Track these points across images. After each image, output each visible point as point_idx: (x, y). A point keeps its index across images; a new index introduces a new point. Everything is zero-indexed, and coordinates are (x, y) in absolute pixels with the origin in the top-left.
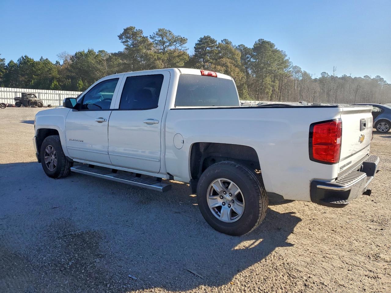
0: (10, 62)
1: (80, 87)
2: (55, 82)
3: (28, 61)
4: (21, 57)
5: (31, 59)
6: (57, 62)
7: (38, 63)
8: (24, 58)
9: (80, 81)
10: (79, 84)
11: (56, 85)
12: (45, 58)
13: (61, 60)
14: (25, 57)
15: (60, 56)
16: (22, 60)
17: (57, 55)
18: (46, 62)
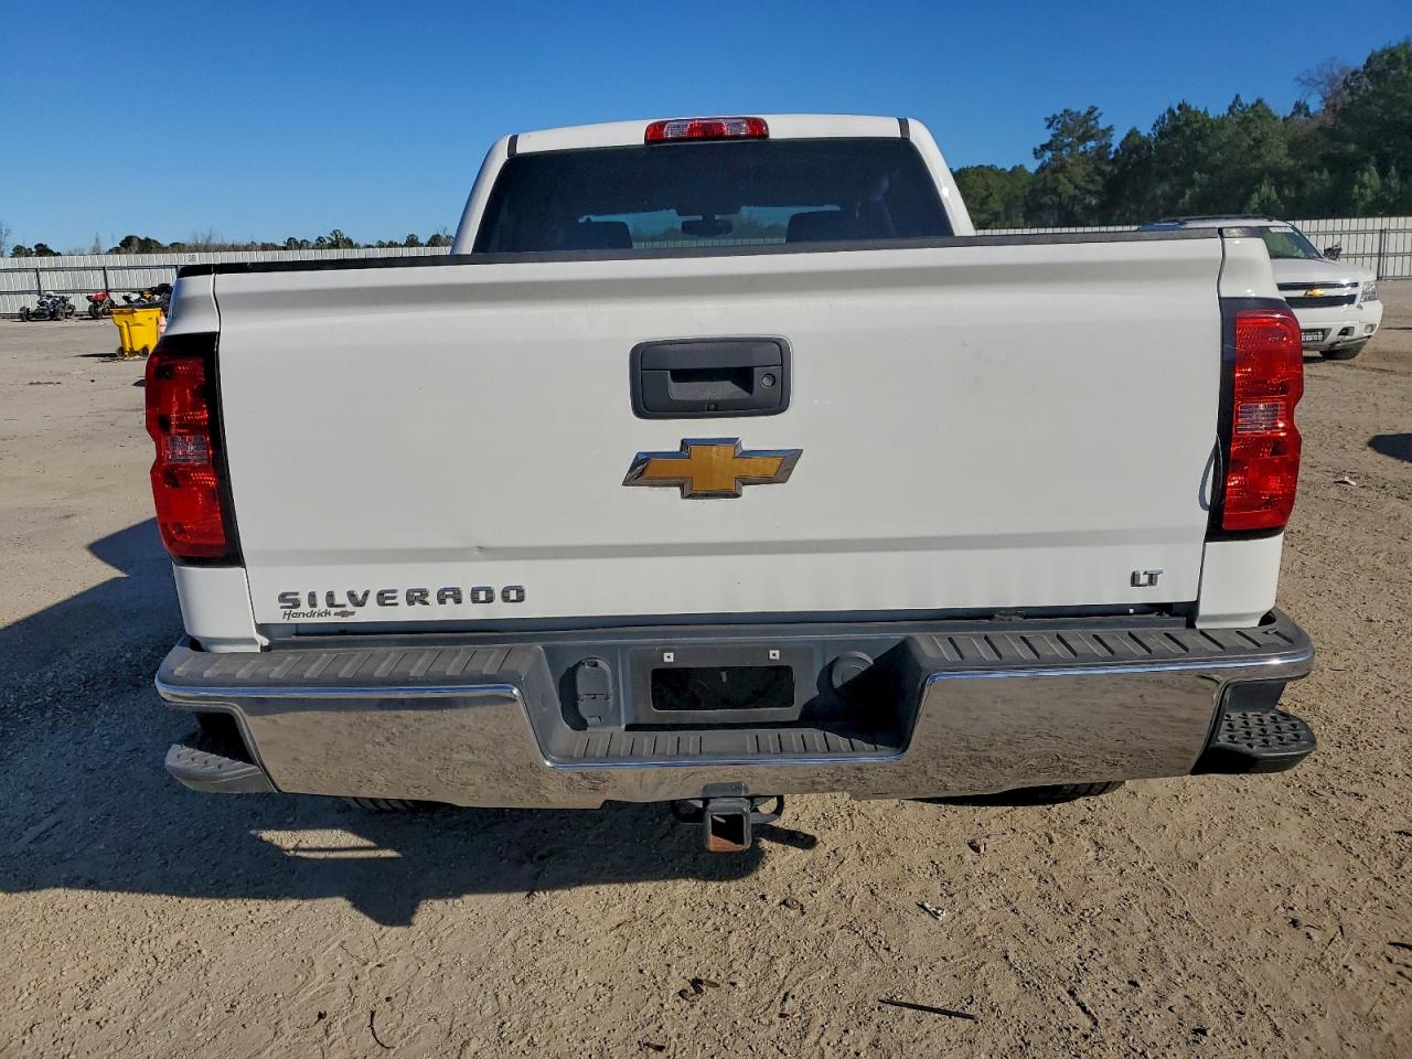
0: (1129, 136)
1: (1362, 196)
2: (1267, 189)
3: (1187, 123)
4: (1166, 109)
5: (1197, 112)
6: (1300, 108)
7: (1220, 124)
8: (1174, 114)
9: (1367, 174)
10: (1363, 186)
11: (1268, 199)
12: (1248, 100)
13: (1309, 94)
14: (1180, 108)
15: (1308, 82)
16: (1166, 121)
17: (1298, 79)
18: (1252, 116)
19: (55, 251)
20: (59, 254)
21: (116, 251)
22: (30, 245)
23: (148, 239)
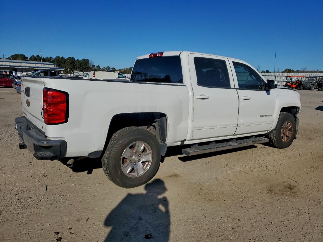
19: (270, 72)
20: (271, 73)
21: (283, 72)
22: (265, 70)
23: (290, 69)
